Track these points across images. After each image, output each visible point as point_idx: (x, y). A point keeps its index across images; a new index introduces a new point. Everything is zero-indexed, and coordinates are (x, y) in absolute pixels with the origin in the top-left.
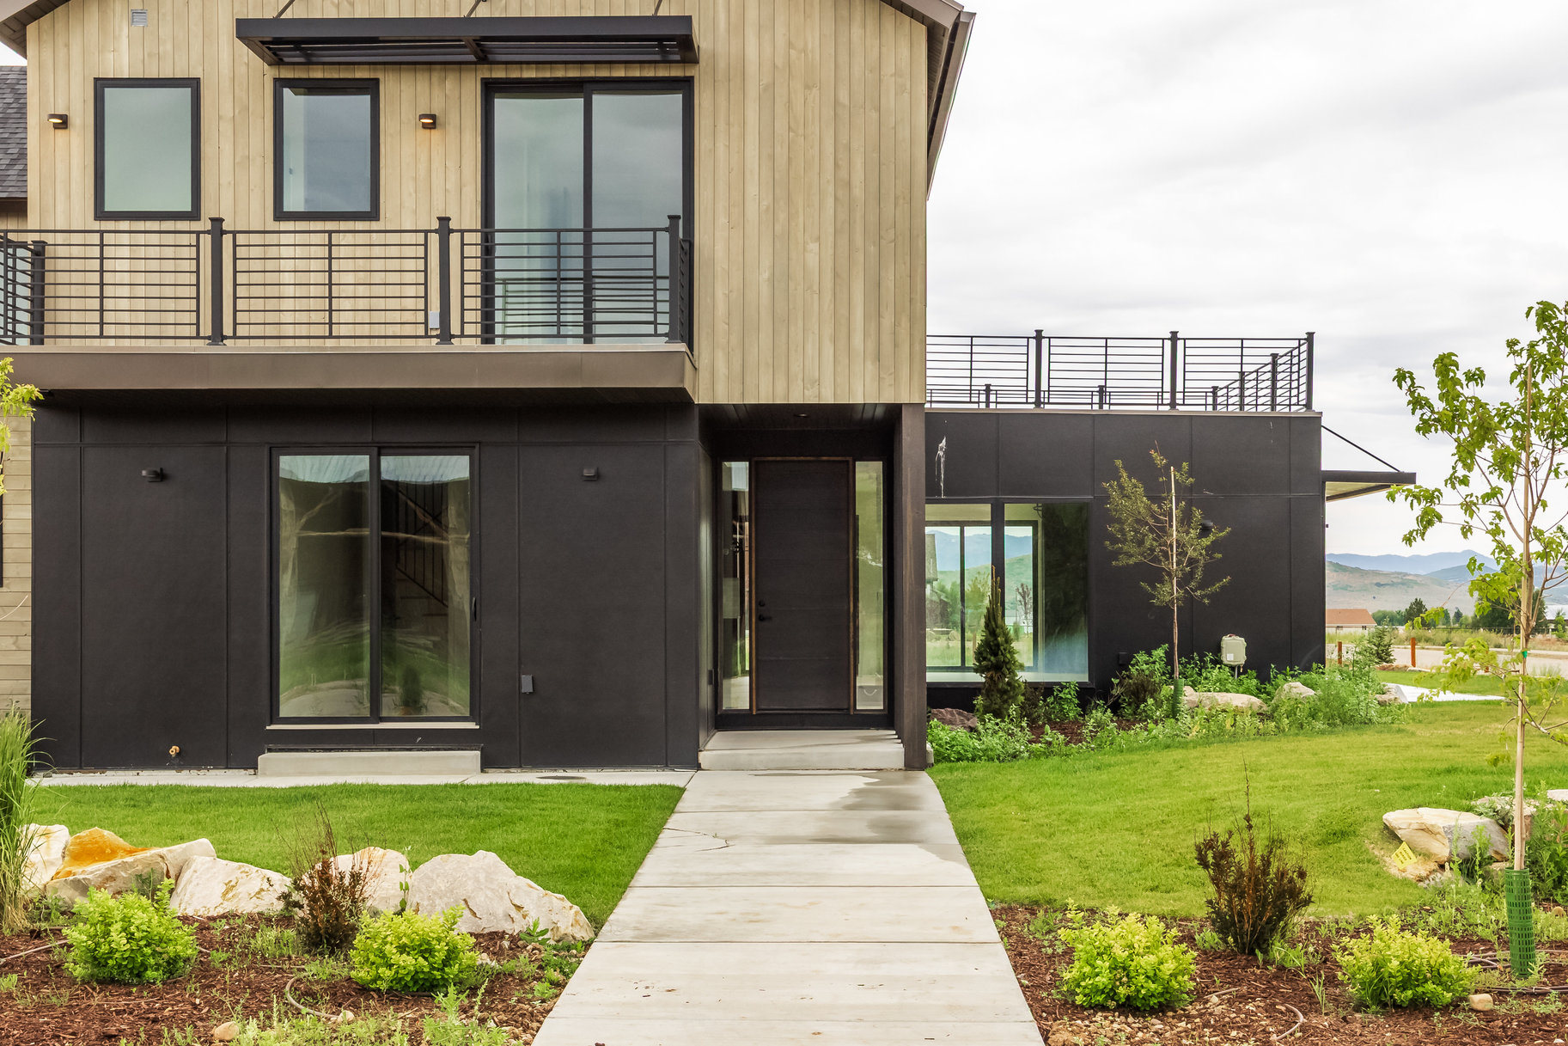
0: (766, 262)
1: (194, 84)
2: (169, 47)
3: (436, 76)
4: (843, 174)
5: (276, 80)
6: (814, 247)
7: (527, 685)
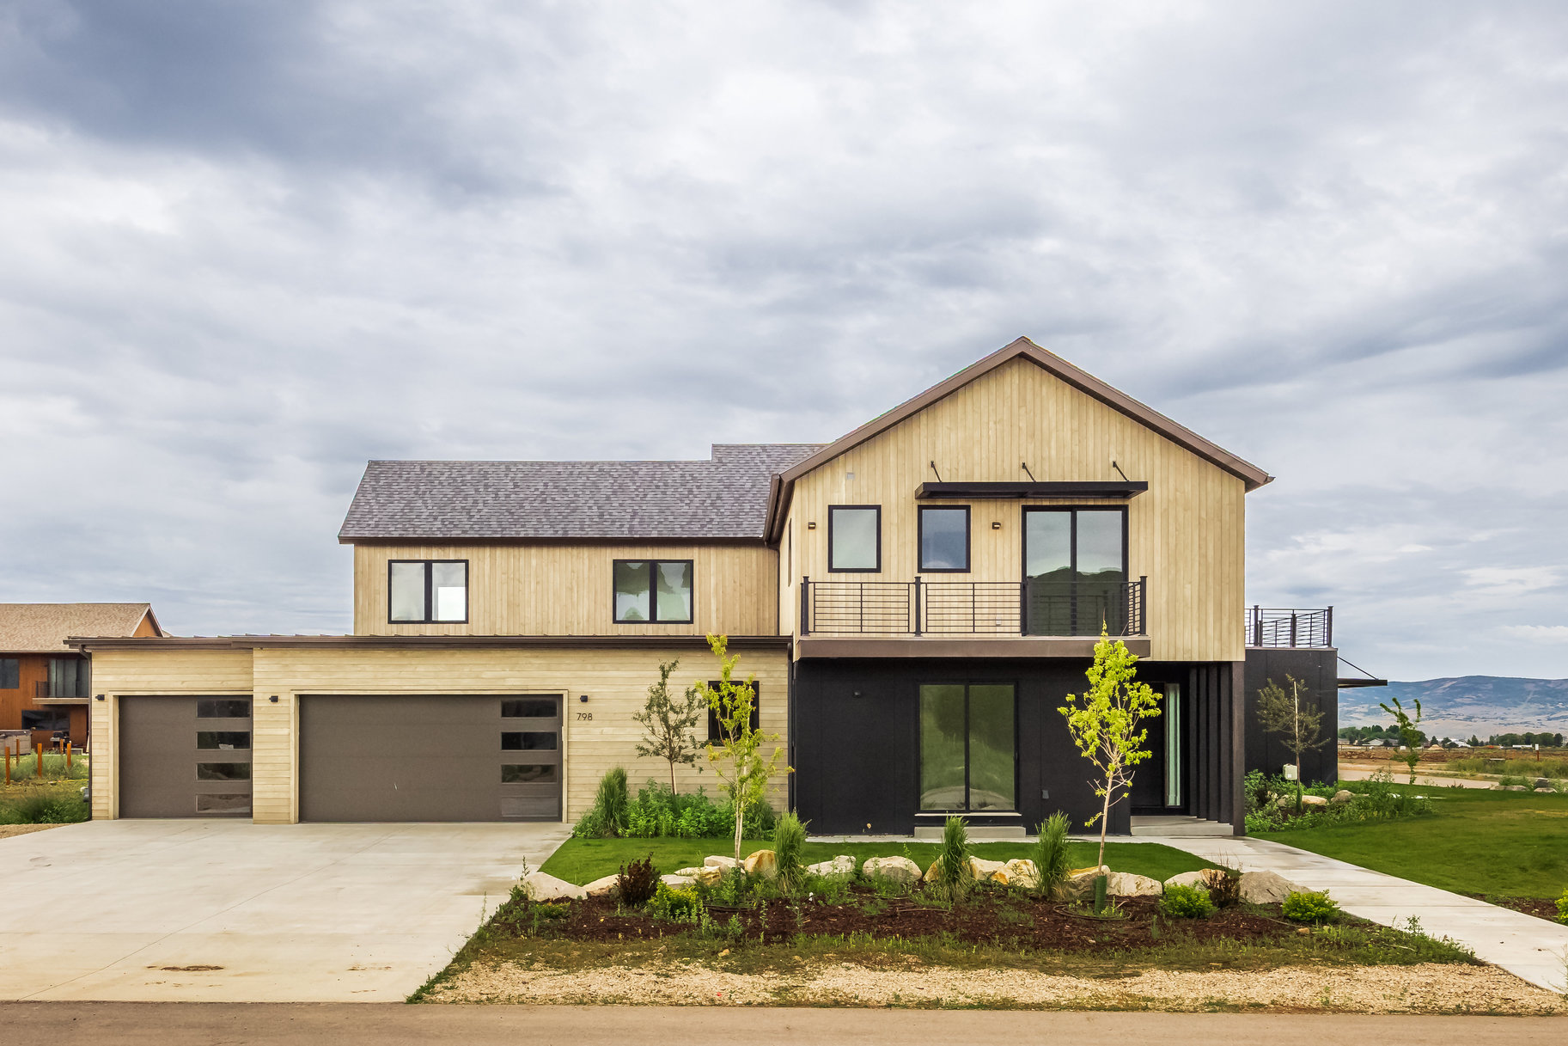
0: (1164, 594)
1: (878, 508)
2: (866, 490)
3: (999, 504)
4: (1203, 551)
5: (919, 506)
6: (1188, 586)
7: (1046, 795)
